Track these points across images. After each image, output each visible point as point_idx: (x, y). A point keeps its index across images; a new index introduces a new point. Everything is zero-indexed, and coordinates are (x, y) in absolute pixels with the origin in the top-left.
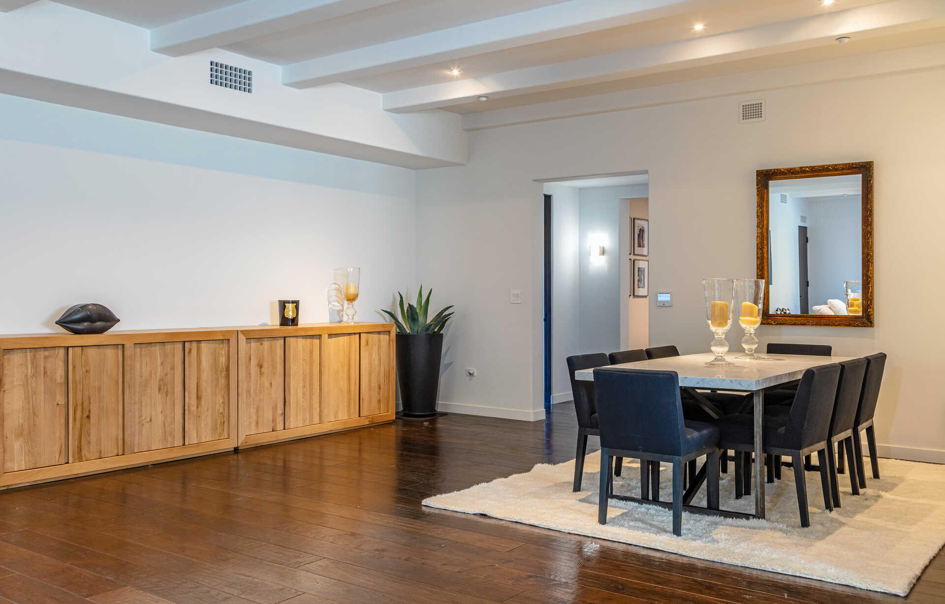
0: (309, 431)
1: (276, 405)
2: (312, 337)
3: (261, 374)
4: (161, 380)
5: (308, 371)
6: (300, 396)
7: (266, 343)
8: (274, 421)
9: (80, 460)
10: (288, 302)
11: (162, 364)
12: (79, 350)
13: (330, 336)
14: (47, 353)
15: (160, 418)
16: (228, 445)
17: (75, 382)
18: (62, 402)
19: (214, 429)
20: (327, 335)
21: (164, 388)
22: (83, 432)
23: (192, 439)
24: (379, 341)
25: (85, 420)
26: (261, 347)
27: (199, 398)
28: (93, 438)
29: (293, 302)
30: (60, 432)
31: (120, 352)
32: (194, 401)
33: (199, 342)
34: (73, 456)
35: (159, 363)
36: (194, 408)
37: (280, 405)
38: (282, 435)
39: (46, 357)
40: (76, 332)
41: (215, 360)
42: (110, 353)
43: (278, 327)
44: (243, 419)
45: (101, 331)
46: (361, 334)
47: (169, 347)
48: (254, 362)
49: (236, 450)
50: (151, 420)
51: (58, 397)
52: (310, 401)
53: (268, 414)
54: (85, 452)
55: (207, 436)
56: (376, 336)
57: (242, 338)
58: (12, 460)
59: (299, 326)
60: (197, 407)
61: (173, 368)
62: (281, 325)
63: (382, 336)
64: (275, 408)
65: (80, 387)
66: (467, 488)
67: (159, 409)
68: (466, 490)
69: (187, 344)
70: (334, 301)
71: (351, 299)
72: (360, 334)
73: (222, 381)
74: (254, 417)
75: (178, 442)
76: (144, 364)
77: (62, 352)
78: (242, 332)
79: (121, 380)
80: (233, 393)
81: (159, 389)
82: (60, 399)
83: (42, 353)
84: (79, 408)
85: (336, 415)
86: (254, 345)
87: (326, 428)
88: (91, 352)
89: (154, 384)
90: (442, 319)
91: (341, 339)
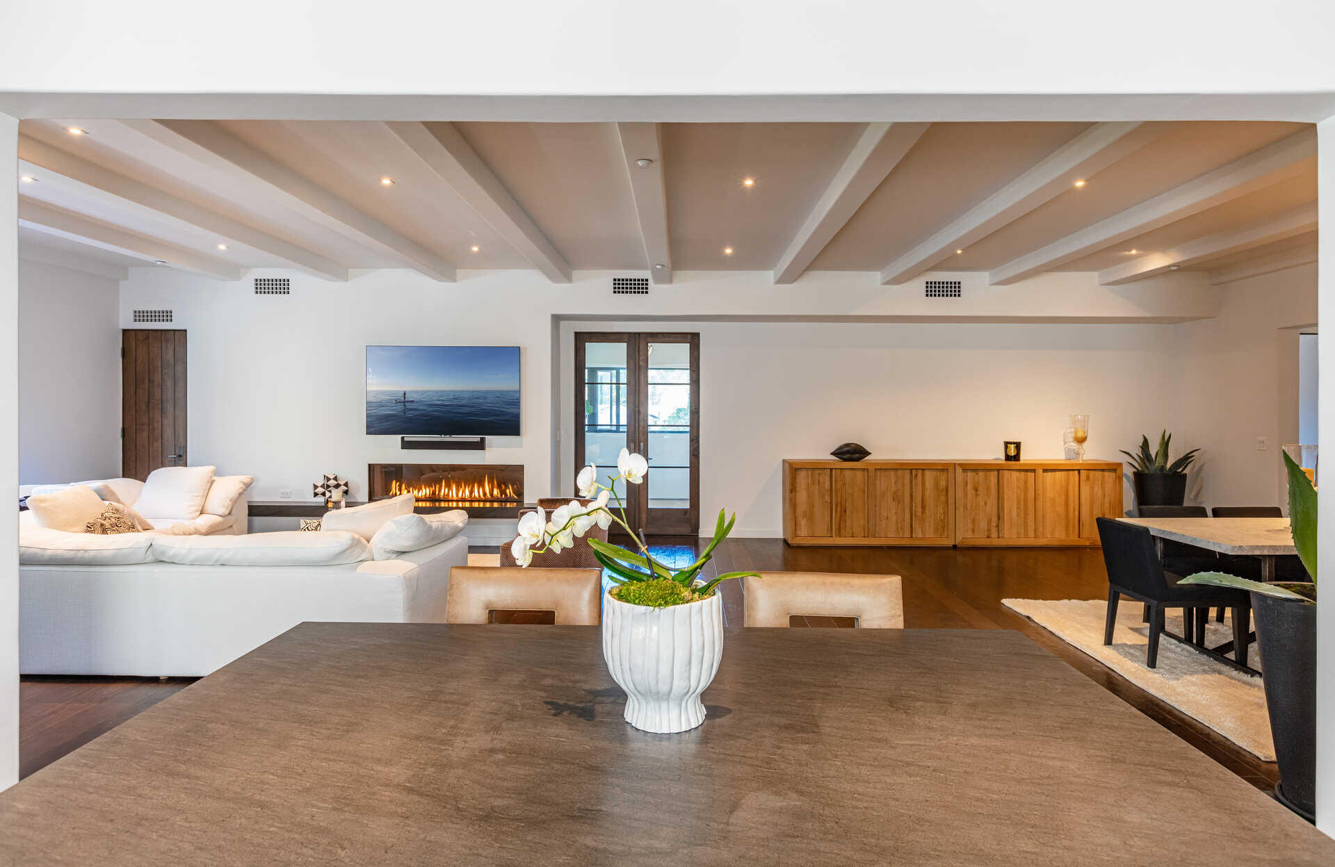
0: (1022, 542)
1: (991, 520)
2: (1026, 471)
3: (977, 495)
4: (895, 492)
5: (1022, 497)
6: (1014, 513)
7: (981, 474)
8: (989, 530)
9: (840, 536)
10: (1011, 443)
11: (895, 483)
12: (839, 470)
13: (1045, 471)
14: (820, 472)
15: (894, 518)
16: (949, 542)
17: (836, 489)
18: (829, 501)
19: (936, 530)
20: (1041, 471)
21: (897, 498)
22: (842, 520)
23: (918, 533)
24: (1103, 477)
25: (843, 513)
26: (977, 476)
27: (923, 507)
28: (848, 525)
29: (1014, 443)
30: (827, 519)
31: (866, 473)
32: (919, 510)
33: (923, 470)
34: (836, 533)
35: (893, 481)
36: (919, 514)
37: (995, 519)
38: (995, 542)
39: (819, 474)
40: (845, 460)
41: (937, 484)
42: (859, 474)
43: (1004, 462)
44: (960, 525)
45: (858, 460)
46: (1081, 471)
47: (900, 472)
48: (970, 486)
49: (955, 547)
50: (887, 518)
51: (826, 497)
52: (1025, 519)
53: (983, 525)
54: (843, 531)
55: (930, 534)
56: (1100, 473)
57: (959, 470)
58: (800, 530)
59: (1021, 462)
60: (922, 513)
61: (903, 486)
62: (1006, 460)
63: (1106, 474)
64: (989, 521)
65: (839, 494)
66: (1043, 600)
67: (894, 511)
68: (1032, 601)
69: (914, 472)
70: (1069, 442)
71: (1081, 441)
72: (1079, 470)
73: (943, 498)
74: (970, 526)
75: (907, 535)
76: (882, 483)
77: (829, 471)
78: (960, 465)
79: (866, 490)
80: (951, 508)
81: (893, 500)
82: (827, 498)
83: (817, 472)
84: (839, 505)
85: (1052, 533)
86: (970, 474)
87: (1041, 542)
88: (847, 473)
89: (889, 497)
90: (1185, 460)
91: (1058, 474)
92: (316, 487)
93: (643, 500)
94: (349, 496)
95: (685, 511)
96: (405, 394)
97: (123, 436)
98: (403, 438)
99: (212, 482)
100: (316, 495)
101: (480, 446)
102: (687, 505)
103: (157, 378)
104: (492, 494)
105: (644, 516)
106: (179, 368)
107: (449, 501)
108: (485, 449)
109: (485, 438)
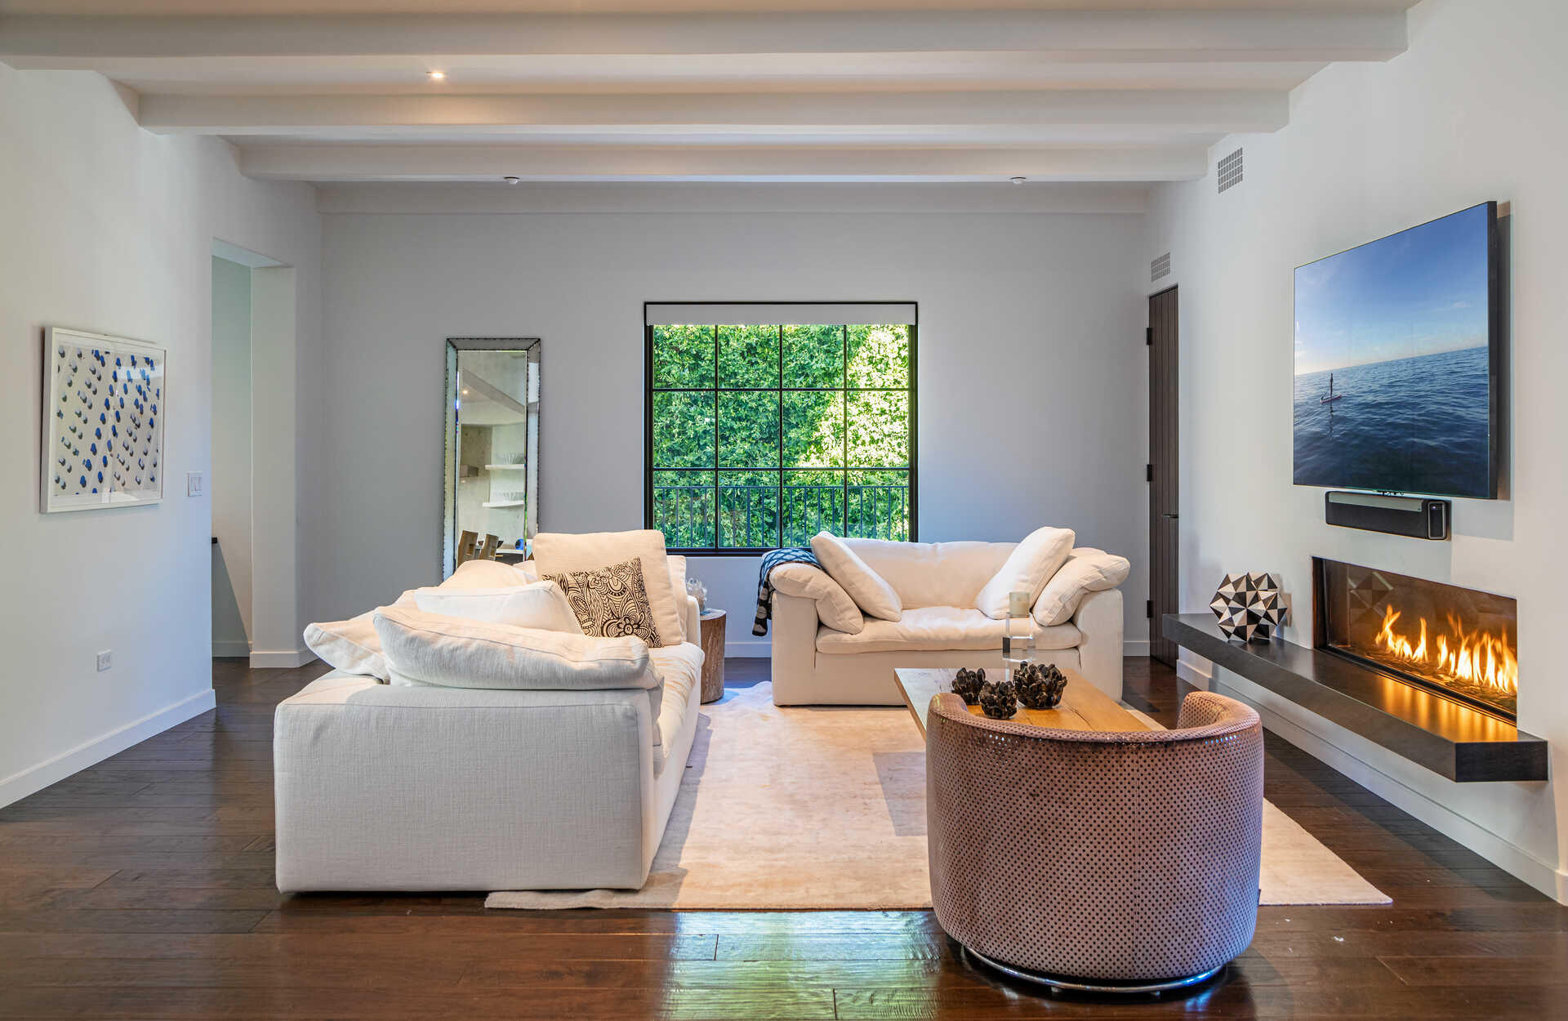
97: (1149, 479)
103: (1166, 375)
108: (1447, 536)
109: (1448, 504)
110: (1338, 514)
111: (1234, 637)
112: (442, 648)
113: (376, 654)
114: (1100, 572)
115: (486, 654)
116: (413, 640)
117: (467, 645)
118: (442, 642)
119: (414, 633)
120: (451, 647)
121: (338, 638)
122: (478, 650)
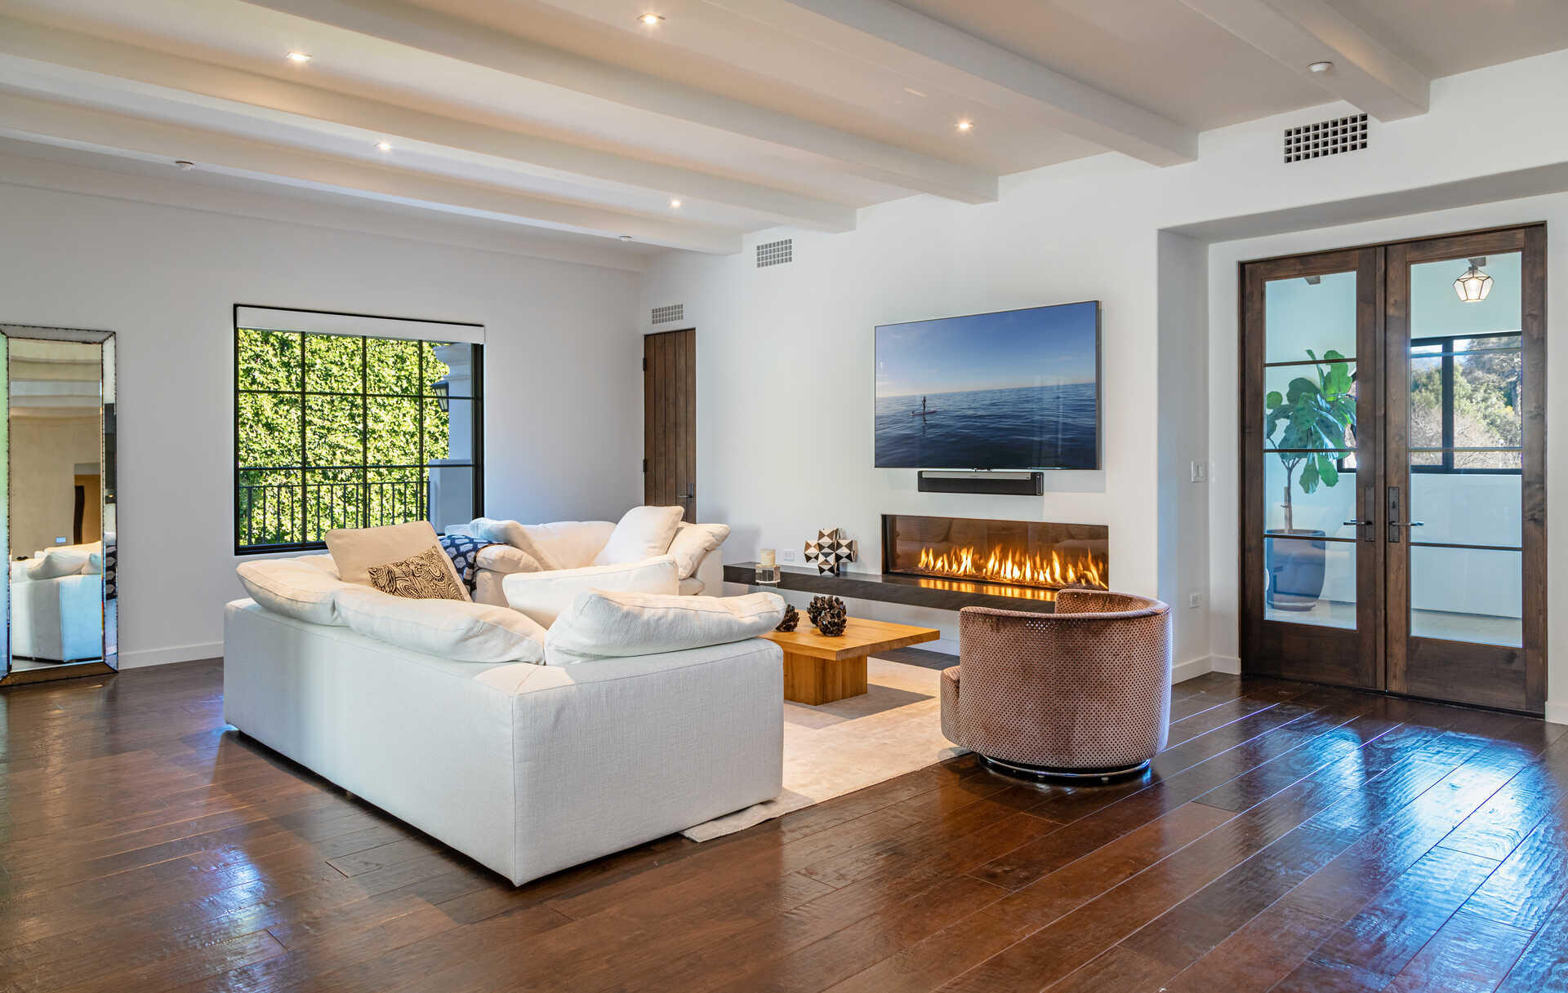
92: (808, 546)
93: (1395, 614)
94: (858, 563)
95: (1510, 654)
96: (925, 401)
97: (646, 470)
98: (920, 473)
99: (679, 530)
100: (808, 558)
101: (1032, 487)
102: (1516, 641)
103: (671, 394)
104: (1065, 578)
105: (1399, 651)
106: (690, 380)
107: (1000, 584)
108: (1042, 494)
109: (1042, 474)
110: (926, 485)
111: (827, 573)
112: (649, 618)
113: (527, 638)
114: (713, 536)
115: (682, 619)
116: (627, 615)
117: (666, 615)
118: (647, 615)
119: (625, 609)
120: (656, 617)
121: (497, 627)
122: (676, 616)
